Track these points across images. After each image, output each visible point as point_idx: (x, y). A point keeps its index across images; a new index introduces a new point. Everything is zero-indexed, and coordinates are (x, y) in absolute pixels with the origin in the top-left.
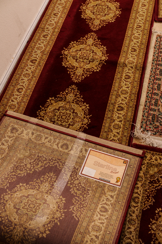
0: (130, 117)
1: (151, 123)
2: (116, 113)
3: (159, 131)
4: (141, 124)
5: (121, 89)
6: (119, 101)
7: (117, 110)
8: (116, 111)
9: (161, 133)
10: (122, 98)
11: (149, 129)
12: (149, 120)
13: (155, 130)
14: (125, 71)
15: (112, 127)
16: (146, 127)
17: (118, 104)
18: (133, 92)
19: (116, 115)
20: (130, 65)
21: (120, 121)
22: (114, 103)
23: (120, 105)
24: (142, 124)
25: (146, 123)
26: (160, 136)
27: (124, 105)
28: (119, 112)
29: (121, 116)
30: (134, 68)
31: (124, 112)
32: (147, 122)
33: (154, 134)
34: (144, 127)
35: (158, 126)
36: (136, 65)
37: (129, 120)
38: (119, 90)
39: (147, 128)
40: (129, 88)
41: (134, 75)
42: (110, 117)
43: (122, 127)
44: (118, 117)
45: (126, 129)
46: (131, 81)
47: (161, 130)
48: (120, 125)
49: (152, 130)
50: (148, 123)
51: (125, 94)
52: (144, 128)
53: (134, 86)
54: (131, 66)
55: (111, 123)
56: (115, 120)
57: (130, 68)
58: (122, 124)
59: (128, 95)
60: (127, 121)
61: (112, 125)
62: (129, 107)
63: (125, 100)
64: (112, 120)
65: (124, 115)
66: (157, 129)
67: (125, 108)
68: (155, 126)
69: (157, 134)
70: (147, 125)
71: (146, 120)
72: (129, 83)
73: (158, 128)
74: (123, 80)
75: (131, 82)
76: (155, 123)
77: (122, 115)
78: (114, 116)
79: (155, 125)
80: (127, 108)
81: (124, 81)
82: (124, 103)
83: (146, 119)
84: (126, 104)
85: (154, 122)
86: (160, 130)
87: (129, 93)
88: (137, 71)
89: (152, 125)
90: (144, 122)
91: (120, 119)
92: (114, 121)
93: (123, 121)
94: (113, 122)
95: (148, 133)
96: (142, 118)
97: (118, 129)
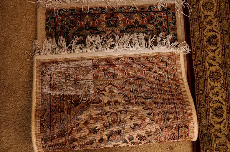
0: (195, 27)
1: (161, 25)
2: (217, 31)
3: (146, 14)
4: (175, 18)
5: (222, 81)
6: (218, 55)
7: (216, 37)
8: (217, 34)
9: (142, 11)
10: (216, 62)
11: (162, 14)
12: (165, 30)
13: (152, 14)
14: (226, 126)
15: (215, 4)
16: (167, 15)
17: (219, 49)
18: (201, 80)
19: (216, 26)
20: (221, 140)
21: (207, 17)
22: (225, 48)
23: (215, 48)
24: (174, 20)
25: (168, 24)
26: (142, 6)
27: (208, 48)
28: (212, 33)
29: (208, 27)
30: (213, 137)
31: (205, 36)
32: (168, 26)
33: (152, 6)
34: (170, 15)
35: (149, 23)
36: (211, 143)
37: (195, 21)
38: (225, 78)
39: (165, 16)
40: (209, 87)
41: (209, 120)
42: (223, 19)
43: (201, 8)
44: (212, 24)
45: (194, 5)
46: (210, 104)
47: (143, 17)
48: (204, 10)
49: (156, 14)
50: (165, 24)
51: (213, 73)
52: (170, 13)
53: (204, 94)
54: (219, 139)
55: (218, 10)
56: (214, 17)
57: (219, 134)
58: (203, 13)
59: (208, 73)
60: (196, 19)
61: (215, 7)
62: (200, 48)
63: (209, 60)
64: (219, 16)
65: (204, 30)
66: (150, 18)
67: (205, 43)
68: (154, 20)
69: (148, 9)
70: (166, 20)
71: (170, 29)
72: (213, 100)
73: (148, 19)
74: (224, 103)
75: (210, 102)
76: (155, 27)
77: (207, 29)
78: (217, 25)
79: (153, 23)
80: (203, 45)
81: (222, 101)
82: (209, 53)
83: (169, 31)
84: (206, 51)
85: (157, 29)
86: (145, 16)
87: (208, 75)
88: (206, 132)
89: (158, 22)
90: (172, 24)
91: (207, 21)
92: (215, 15)
93: (203, 17)
94: (216, 13)
95: (162, 7)
96: (176, 31)
97: (206, 3)
